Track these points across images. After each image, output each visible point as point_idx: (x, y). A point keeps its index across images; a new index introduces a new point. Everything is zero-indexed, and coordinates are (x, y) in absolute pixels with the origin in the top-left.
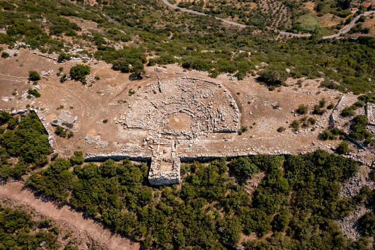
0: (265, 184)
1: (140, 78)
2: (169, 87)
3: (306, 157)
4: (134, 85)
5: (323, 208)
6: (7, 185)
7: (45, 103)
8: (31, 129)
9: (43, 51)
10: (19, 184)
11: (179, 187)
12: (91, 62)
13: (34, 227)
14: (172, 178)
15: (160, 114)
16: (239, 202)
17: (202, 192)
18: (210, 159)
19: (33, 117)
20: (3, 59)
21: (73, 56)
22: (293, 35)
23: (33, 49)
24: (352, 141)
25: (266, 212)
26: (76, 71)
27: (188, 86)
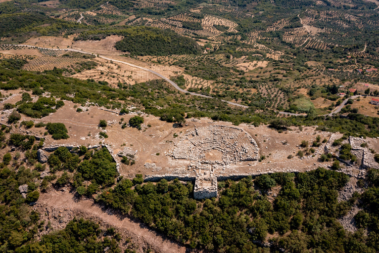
0: (282, 194)
1: (181, 126)
2: (204, 132)
3: (310, 173)
4: (177, 131)
5: (327, 209)
6: (80, 203)
7: (112, 141)
8: (104, 158)
9: (108, 108)
10: (90, 202)
11: (217, 200)
12: (143, 115)
13: (100, 235)
14: (212, 191)
15: (198, 150)
16: (264, 207)
17: (235, 201)
18: (240, 178)
19: (104, 150)
20: (77, 113)
21: (131, 111)
22: (291, 114)
23: (100, 106)
24: (342, 162)
25: (285, 214)
26: (134, 120)
27: (218, 131)
